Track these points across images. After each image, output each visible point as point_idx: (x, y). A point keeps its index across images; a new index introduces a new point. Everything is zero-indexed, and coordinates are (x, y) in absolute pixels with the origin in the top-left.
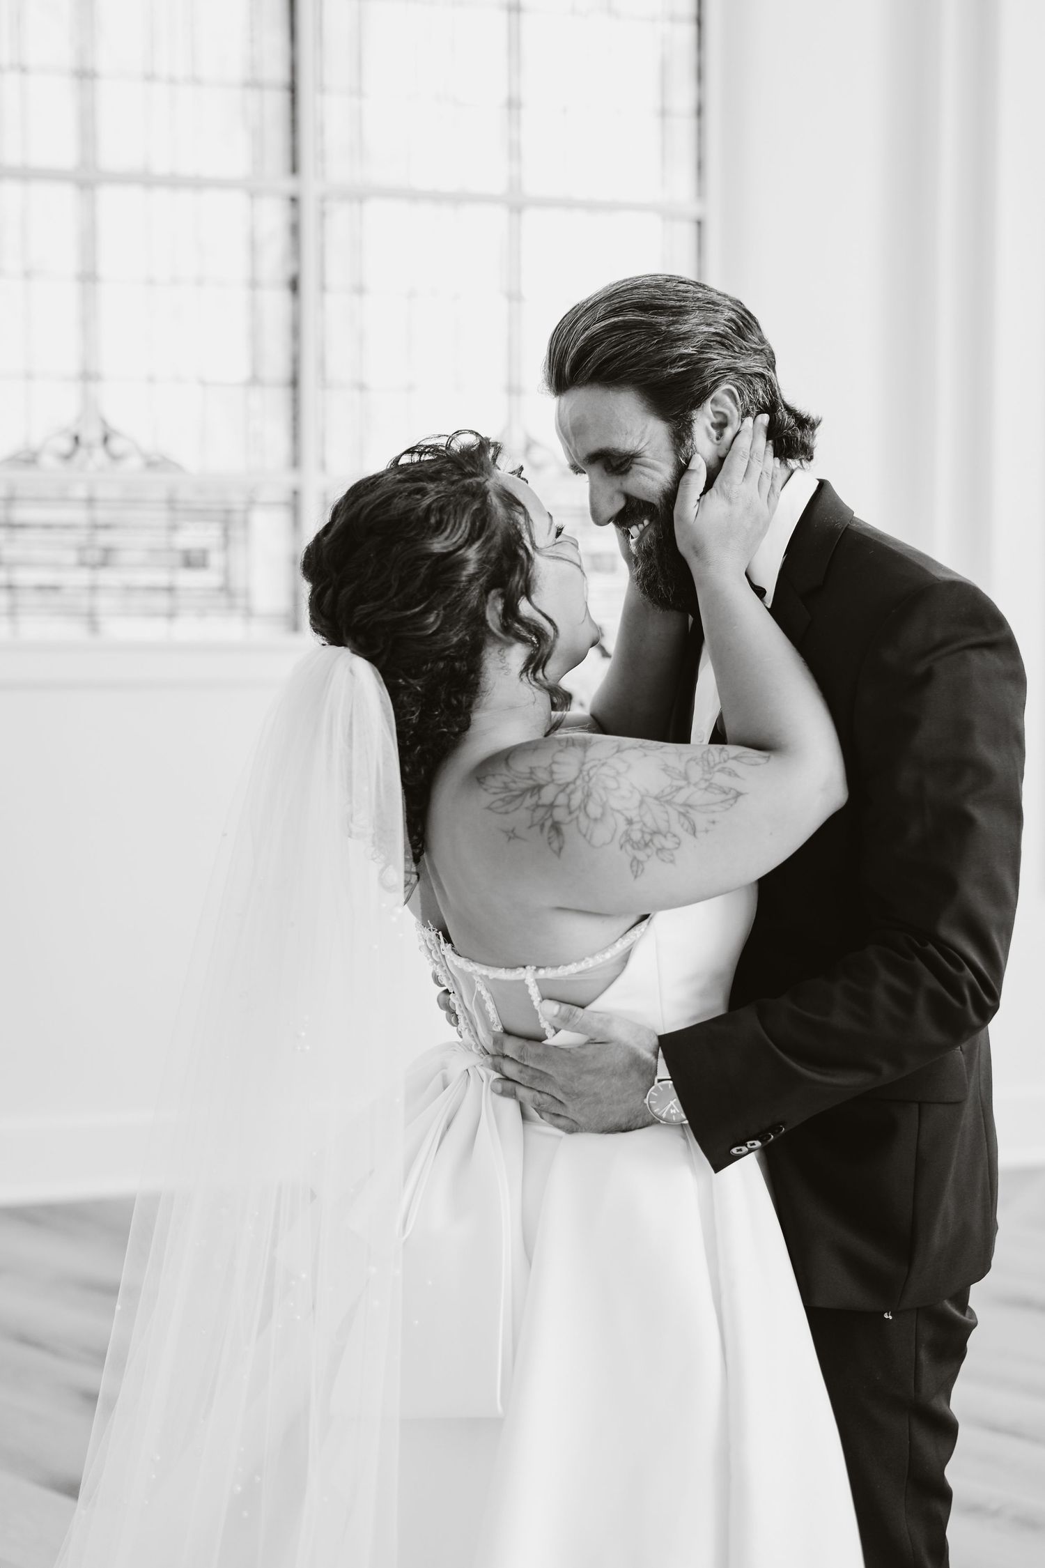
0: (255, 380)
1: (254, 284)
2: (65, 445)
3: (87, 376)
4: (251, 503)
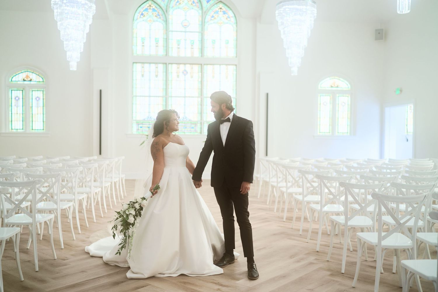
0: (198, 113)
1: (198, 105)
2: (183, 118)
4: (197, 123)
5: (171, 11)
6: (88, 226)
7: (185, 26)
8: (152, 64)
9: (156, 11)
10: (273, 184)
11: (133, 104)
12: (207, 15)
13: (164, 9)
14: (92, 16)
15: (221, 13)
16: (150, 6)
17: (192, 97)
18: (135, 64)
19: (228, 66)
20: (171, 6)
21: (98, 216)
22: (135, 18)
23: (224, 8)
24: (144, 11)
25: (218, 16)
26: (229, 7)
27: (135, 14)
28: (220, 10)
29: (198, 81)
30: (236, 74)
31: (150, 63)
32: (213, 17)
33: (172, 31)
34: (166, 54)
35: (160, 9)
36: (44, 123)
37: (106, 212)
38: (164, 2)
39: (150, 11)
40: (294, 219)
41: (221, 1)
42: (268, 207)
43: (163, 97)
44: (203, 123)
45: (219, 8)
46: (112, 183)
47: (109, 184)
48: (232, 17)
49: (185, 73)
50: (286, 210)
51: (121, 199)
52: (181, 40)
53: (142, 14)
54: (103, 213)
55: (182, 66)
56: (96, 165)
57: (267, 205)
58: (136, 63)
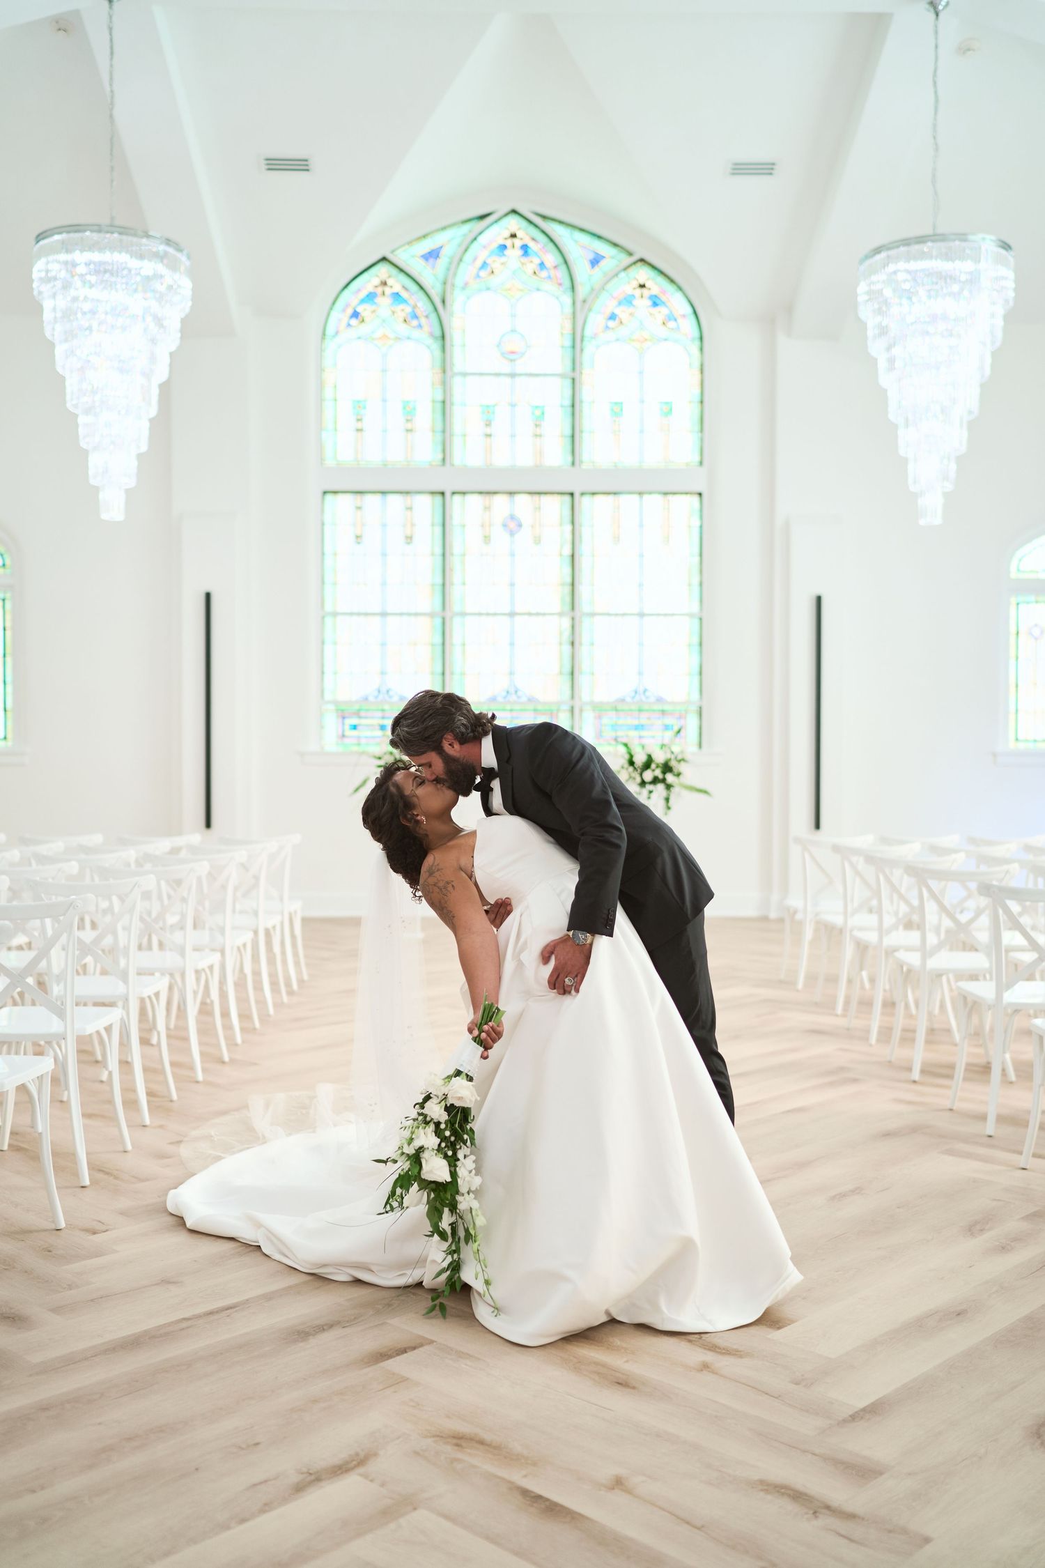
0: (561, 673)
1: (561, 644)
2: (504, 694)
3: (511, 673)
4: (558, 710)
5: (458, 300)
6: (175, 1096)
7: (511, 356)
8: (391, 497)
9: (405, 301)
10: (859, 935)
11: (323, 643)
12: (590, 310)
13: (433, 293)
14: (179, 320)
15: (643, 304)
16: (384, 284)
17: (538, 614)
18: (329, 497)
19: (670, 497)
20: (459, 281)
21: (212, 1058)
22: (330, 330)
23: (656, 284)
24: (362, 301)
25: (631, 314)
26: (672, 281)
27: (328, 315)
28: (638, 292)
29: (561, 555)
30: (701, 527)
31: (383, 493)
32: (613, 317)
33: (465, 375)
34: (444, 459)
35: (421, 294)
36: (9, 714)
37: (239, 1040)
38: (433, 267)
39: (384, 302)
40: (960, 1072)
41: (642, 260)
42: (842, 1022)
43: (431, 615)
44: (581, 711)
45: (635, 284)
46: (256, 932)
47: (248, 937)
48: (684, 316)
49: (513, 525)
50: (921, 1036)
51: (291, 993)
52: (496, 405)
53: (356, 315)
54: (227, 1045)
55: (500, 500)
56: (203, 868)
57: (837, 1015)
58: (335, 492)
